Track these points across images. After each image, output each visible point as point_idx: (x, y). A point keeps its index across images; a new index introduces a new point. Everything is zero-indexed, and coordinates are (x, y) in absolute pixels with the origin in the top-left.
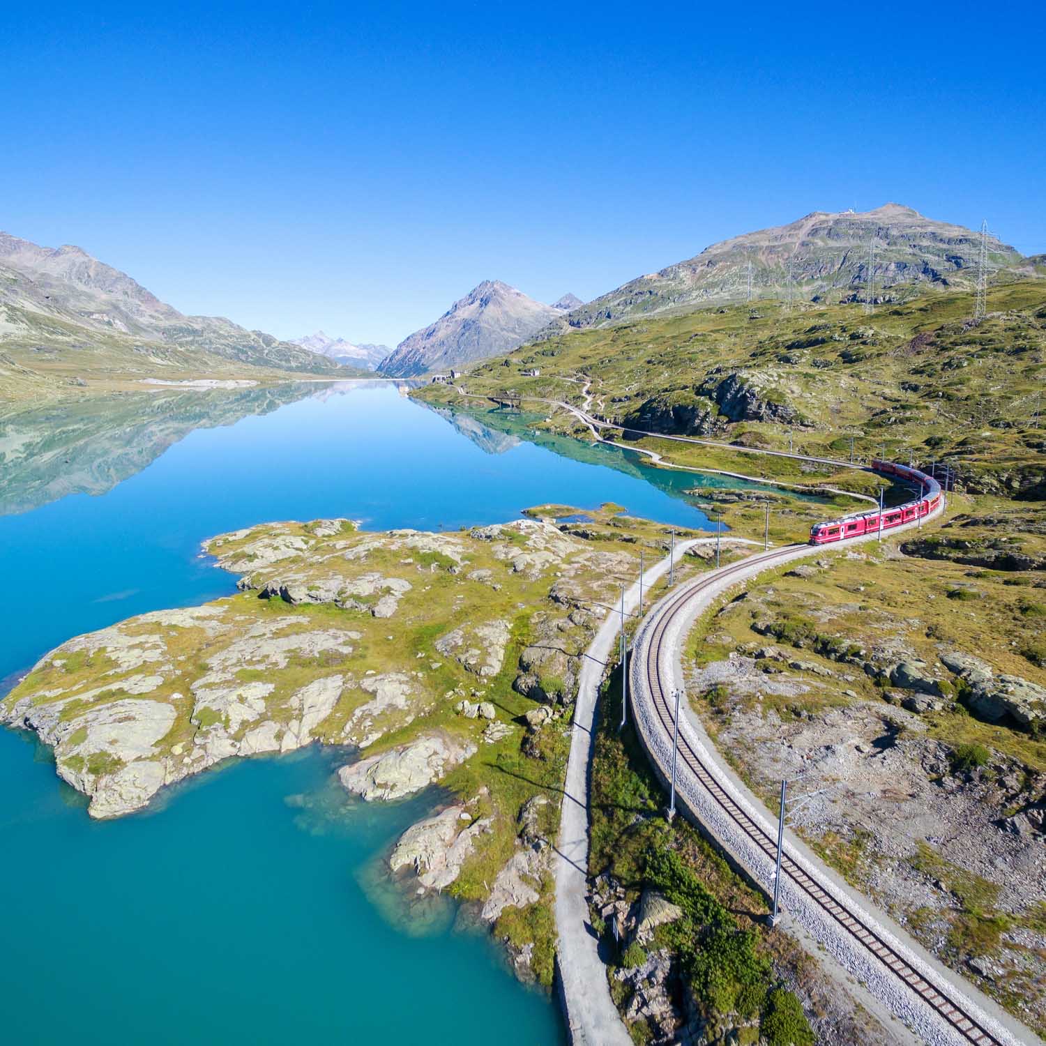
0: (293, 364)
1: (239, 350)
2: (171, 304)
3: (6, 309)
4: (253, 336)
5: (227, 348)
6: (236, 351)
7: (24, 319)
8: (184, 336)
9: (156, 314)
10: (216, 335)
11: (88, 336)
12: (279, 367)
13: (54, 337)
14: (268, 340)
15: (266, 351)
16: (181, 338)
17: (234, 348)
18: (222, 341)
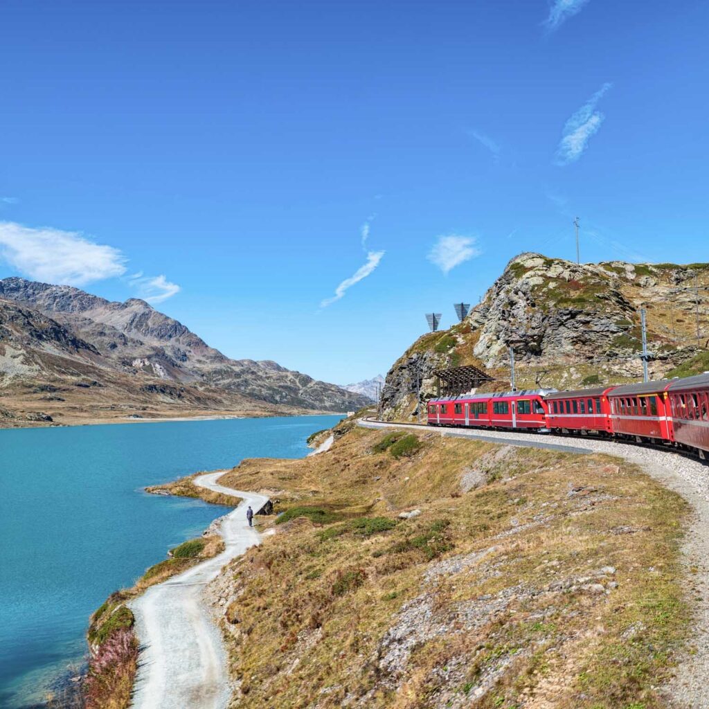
0: (327, 404)
1: (274, 390)
2: (219, 349)
3: (25, 352)
4: (291, 377)
5: (263, 389)
6: (271, 392)
7: (39, 361)
8: (223, 379)
9: (203, 359)
10: (253, 377)
11: (99, 376)
12: (313, 407)
13: (64, 377)
14: (306, 380)
15: (301, 392)
16: (219, 380)
17: (269, 389)
18: (259, 382)
